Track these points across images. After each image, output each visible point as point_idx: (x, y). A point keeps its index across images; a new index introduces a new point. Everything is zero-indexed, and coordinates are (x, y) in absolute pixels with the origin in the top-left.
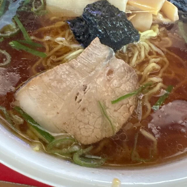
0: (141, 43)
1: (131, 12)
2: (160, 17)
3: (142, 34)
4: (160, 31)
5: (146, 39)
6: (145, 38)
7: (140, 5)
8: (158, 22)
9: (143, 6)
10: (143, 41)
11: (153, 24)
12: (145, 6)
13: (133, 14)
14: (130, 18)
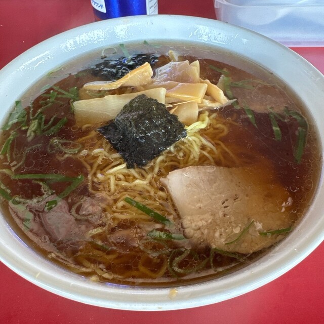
0: (190, 138)
1: (171, 106)
2: (208, 104)
3: (188, 128)
4: (210, 119)
5: (195, 132)
6: (193, 131)
7: (180, 96)
8: (207, 108)
9: (183, 96)
10: (192, 136)
11: (200, 113)
12: (186, 96)
13: (174, 107)
14: (172, 112)
